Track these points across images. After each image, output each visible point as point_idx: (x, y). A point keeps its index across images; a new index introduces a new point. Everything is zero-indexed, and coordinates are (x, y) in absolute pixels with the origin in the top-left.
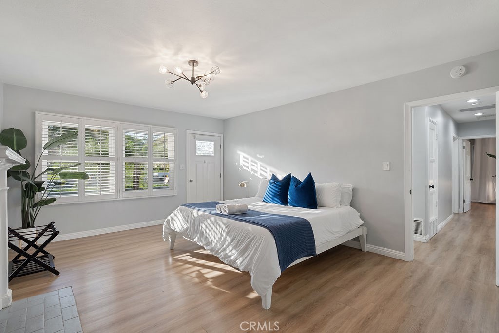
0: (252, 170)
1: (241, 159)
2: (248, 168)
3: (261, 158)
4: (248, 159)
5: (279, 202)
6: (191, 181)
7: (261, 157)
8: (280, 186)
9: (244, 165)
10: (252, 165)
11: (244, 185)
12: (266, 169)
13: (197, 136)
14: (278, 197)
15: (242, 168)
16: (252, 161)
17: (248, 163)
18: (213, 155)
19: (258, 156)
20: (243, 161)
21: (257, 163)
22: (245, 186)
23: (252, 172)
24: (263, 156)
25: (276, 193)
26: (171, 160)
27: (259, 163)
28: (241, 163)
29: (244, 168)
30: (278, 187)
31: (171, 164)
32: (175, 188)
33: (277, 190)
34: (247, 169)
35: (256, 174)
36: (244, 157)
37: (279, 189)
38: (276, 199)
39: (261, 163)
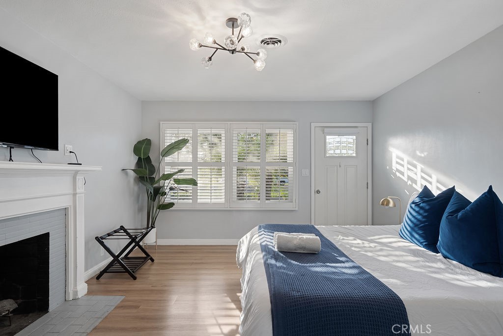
0: (409, 178)
1: (394, 160)
2: (402, 174)
3: (421, 157)
4: (403, 160)
5: (421, 243)
6: (318, 192)
7: (423, 155)
8: (426, 211)
9: (398, 170)
10: (409, 169)
11: (388, 203)
12: (431, 177)
13: (326, 130)
14: (421, 232)
15: (395, 175)
16: (409, 163)
17: (403, 166)
18: (354, 155)
19: (418, 153)
20: (397, 163)
21: (415, 166)
22: (391, 205)
23: (409, 182)
24: (426, 154)
25: (418, 223)
26: (290, 164)
27: (420, 166)
28: (395, 166)
29: (398, 174)
30: (421, 212)
31: (290, 170)
32: (294, 201)
33: (419, 217)
34: (401, 176)
35: (414, 185)
36: (398, 157)
37: (424, 217)
38: (417, 236)
39: (423, 167)
